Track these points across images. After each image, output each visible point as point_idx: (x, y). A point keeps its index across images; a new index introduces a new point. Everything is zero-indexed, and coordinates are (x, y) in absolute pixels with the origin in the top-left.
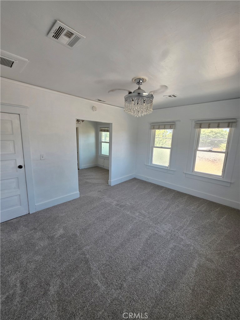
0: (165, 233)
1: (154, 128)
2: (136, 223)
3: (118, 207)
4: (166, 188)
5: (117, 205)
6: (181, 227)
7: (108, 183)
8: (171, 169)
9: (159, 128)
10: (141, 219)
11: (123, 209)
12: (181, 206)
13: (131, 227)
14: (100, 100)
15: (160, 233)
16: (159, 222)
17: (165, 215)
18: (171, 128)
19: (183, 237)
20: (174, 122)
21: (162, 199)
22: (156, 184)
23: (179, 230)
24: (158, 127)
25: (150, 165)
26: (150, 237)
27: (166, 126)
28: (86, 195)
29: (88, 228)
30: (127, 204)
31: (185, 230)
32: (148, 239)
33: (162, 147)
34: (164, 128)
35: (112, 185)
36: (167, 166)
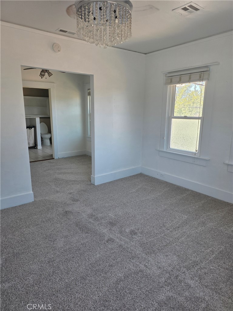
0: (158, 272)
1: (171, 82)
2: (112, 249)
3: (91, 220)
4: (192, 191)
5: (91, 216)
6: (196, 263)
7: (90, 181)
8: (200, 158)
9: (180, 82)
10: (123, 243)
11: (98, 223)
12: (211, 224)
13: (98, 255)
14: (66, 32)
15: (149, 271)
16: (154, 251)
17: (171, 239)
18: (201, 79)
19: (191, 283)
20: (207, 67)
21: (176, 211)
22: (175, 185)
23: (188, 269)
24: (178, 79)
25: (165, 150)
26: (126, 277)
27: (192, 76)
28: (47, 198)
29: (23, 253)
30: (109, 216)
31: (201, 269)
32: (121, 280)
33: (185, 118)
34: (189, 81)
35: (97, 183)
36: (194, 151)
